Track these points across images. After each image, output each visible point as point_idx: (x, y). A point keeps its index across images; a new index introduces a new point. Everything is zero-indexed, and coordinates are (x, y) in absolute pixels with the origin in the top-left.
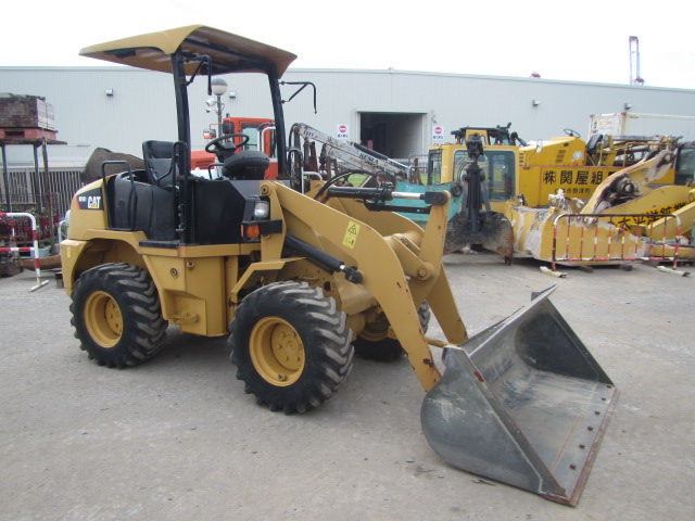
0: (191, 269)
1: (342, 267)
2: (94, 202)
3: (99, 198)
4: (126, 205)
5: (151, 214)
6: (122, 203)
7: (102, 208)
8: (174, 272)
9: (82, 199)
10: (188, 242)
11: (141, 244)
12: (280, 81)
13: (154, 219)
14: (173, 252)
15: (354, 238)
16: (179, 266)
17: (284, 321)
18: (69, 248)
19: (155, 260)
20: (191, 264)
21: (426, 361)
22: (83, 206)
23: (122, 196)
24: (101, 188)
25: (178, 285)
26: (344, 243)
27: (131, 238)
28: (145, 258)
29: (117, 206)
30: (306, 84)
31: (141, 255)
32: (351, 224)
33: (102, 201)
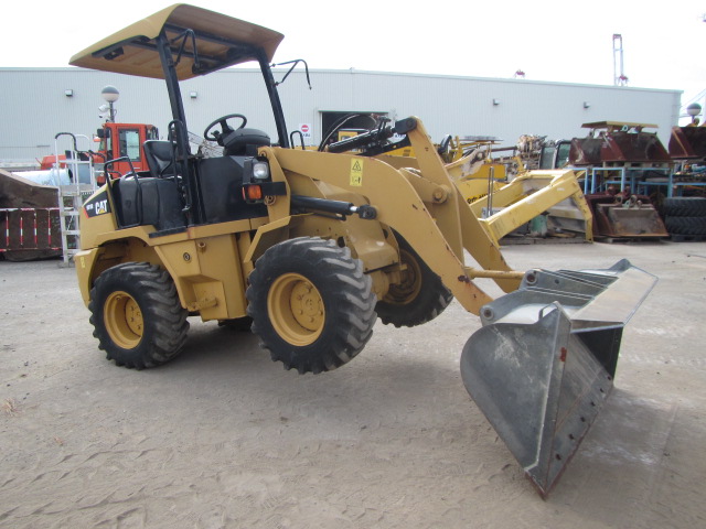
0: (203, 250)
1: (354, 208)
2: (102, 206)
3: (105, 202)
4: (133, 204)
5: (159, 206)
6: (128, 202)
7: (109, 210)
8: (187, 257)
9: (90, 207)
10: (197, 222)
11: (151, 236)
12: (270, 64)
13: (162, 210)
14: (183, 236)
15: (359, 174)
16: (191, 249)
17: (303, 278)
18: (82, 259)
19: (166, 249)
20: (202, 246)
21: (461, 279)
22: (91, 213)
23: (128, 196)
24: (106, 192)
25: (193, 269)
26: (351, 183)
27: (140, 232)
28: (156, 249)
29: (124, 207)
30: (297, 62)
31: (153, 247)
32: (354, 161)
33: (108, 204)
